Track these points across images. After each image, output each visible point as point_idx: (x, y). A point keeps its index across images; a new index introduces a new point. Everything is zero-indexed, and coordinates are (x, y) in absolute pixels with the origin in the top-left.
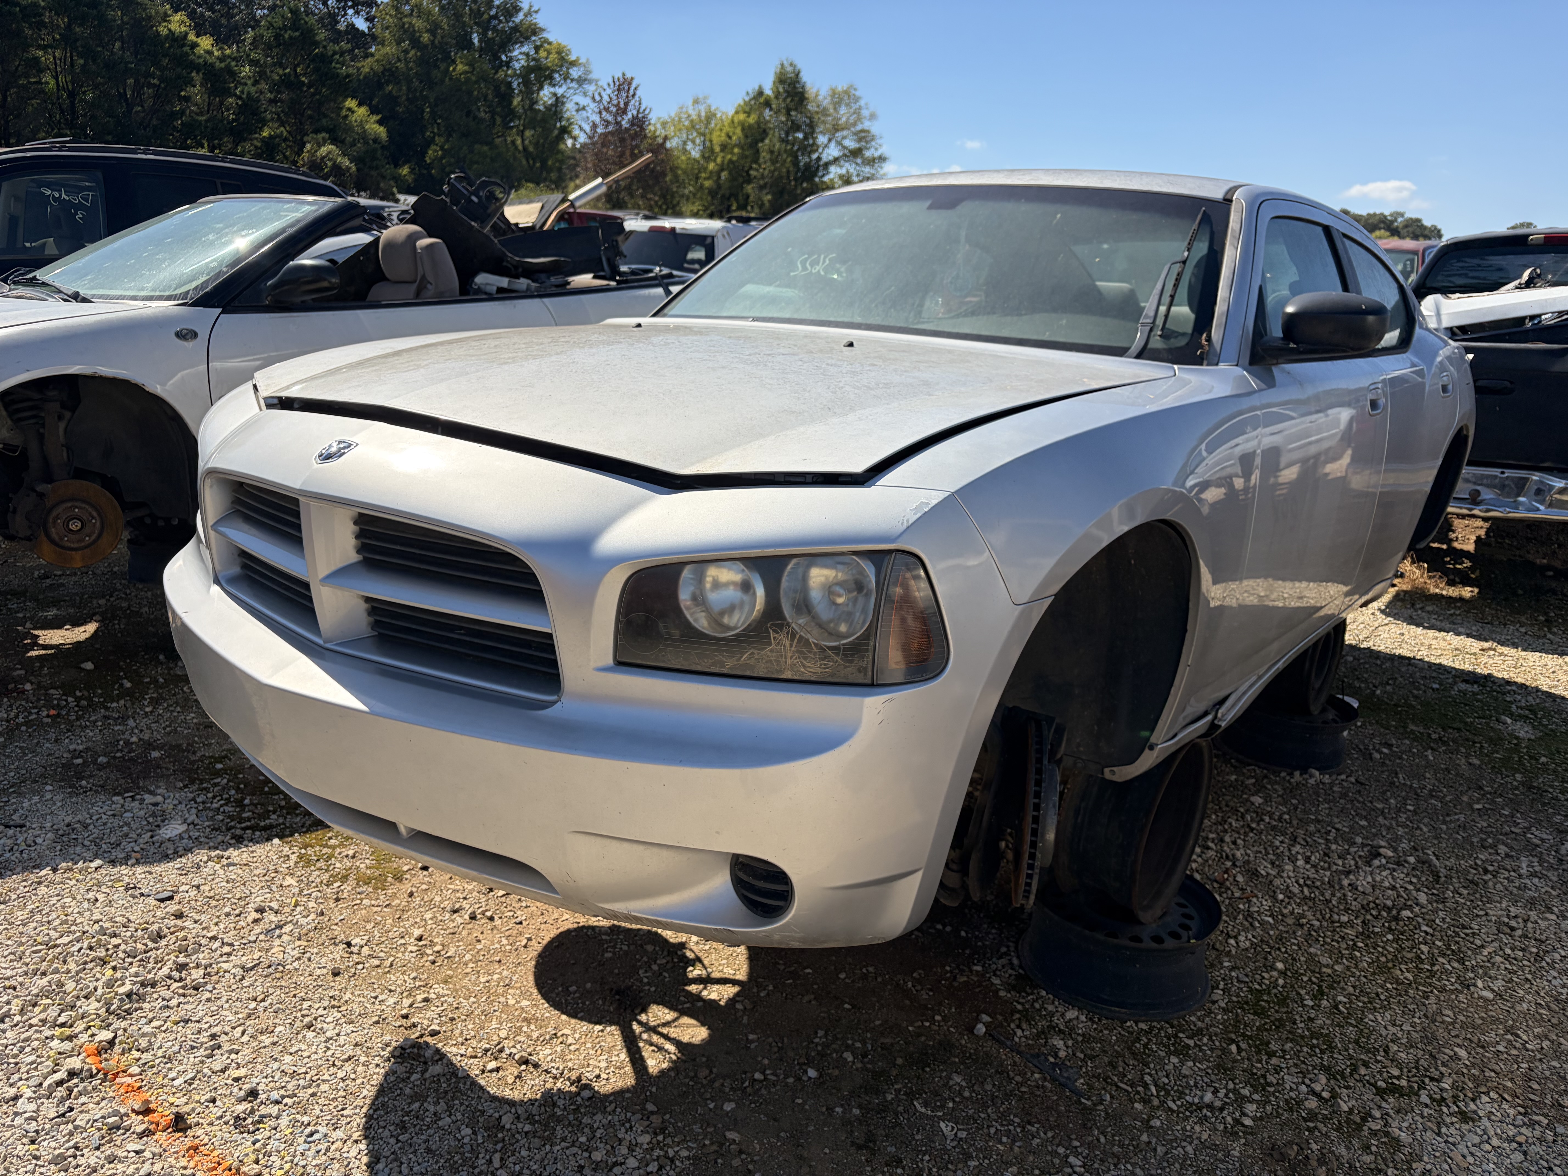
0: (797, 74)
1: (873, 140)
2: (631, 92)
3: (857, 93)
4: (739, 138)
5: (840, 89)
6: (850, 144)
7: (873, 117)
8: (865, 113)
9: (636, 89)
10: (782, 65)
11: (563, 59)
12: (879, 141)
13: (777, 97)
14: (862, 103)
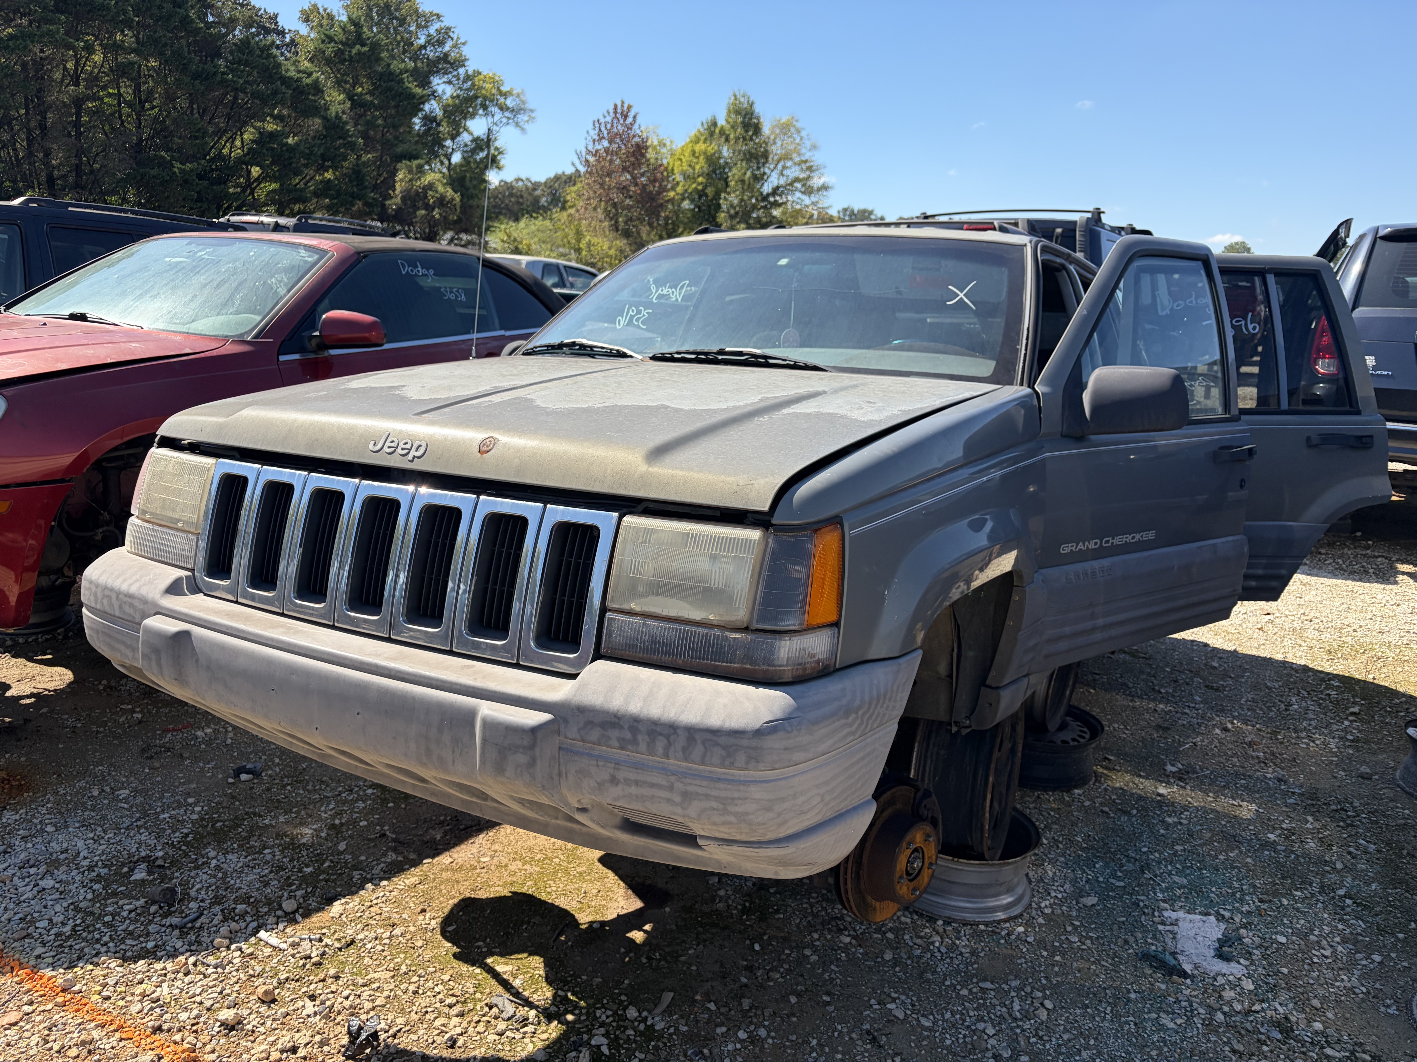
0: (751, 106)
1: (817, 170)
2: (630, 120)
3: (798, 125)
4: (702, 168)
5: (783, 120)
6: (794, 172)
7: (814, 147)
8: (808, 144)
9: (635, 117)
10: (735, 96)
11: (498, 89)
12: (822, 171)
13: (733, 127)
14: (804, 134)
